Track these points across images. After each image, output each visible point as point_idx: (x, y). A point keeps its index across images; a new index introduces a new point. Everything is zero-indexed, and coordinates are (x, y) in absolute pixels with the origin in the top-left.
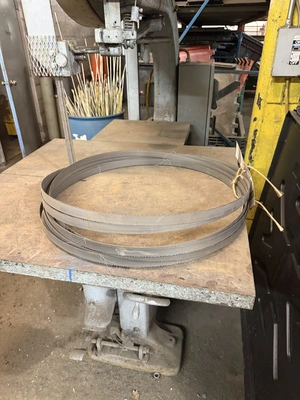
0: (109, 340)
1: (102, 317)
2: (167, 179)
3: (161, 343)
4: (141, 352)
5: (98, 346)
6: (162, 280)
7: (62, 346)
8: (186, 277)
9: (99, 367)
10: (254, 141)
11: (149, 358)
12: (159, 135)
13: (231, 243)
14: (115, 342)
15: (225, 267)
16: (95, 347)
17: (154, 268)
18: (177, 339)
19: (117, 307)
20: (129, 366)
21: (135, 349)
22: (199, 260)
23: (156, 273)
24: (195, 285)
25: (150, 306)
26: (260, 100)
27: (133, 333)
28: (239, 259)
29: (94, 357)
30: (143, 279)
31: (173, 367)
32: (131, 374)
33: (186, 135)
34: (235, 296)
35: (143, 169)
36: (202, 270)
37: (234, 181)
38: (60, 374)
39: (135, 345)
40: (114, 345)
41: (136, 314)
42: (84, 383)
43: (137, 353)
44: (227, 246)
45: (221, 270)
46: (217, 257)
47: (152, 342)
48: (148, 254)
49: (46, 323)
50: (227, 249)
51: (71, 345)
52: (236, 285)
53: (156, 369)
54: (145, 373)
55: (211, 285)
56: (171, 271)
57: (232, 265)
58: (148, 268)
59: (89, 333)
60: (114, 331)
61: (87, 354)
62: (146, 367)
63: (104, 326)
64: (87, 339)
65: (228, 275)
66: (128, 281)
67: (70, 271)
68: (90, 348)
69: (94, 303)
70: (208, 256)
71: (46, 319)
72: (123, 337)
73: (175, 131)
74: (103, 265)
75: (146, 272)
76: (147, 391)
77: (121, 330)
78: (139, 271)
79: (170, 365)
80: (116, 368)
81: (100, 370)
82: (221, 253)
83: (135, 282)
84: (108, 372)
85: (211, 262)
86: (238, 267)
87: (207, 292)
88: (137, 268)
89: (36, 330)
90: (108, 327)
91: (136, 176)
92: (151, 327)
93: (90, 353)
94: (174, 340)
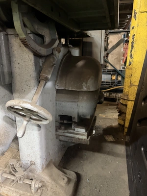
3: (54, 180)
4: (33, 185)
10: (133, 42)
26: (136, 13)
47: (46, 178)
94: (66, 179)
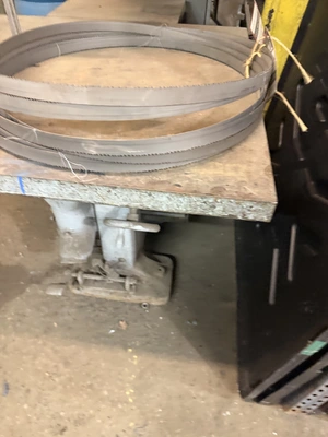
0: (92, 273)
1: (81, 248)
2: (156, 64)
3: (150, 273)
4: (128, 283)
5: (79, 279)
6: (151, 188)
7: (38, 282)
8: (184, 183)
9: (82, 301)
10: (267, 27)
11: (136, 289)
12: (143, 11)
13: (244, 140)
14: (98, 274)
15: (236, 169)
16: (75, 281)
17: (139, 173)
18: (166, 268)
19: (98, 237)
20: (115, 298)
21: (121, 280)
22: (201, 162)
23: (143, 180)
24: (195, 192)
25: (136, 232)
27: (118, 264)
28: (254, 159)
29: (75, 291)
30: (125, 187)
31: (163, 296)
32: (117, 306)
33: (180, 12)
34: (249, 204)
35: (122, 50)
36: (204, 175)
37: (248, 62)
38: (39, 310)
39: (121, 276)
40: (98, 278)
41: (120, 242)
42: (66, 317)
43: (123, 284)
44: (237, 144)
45: (231, 174)
46: (225, 158)
47: (139, 272)
48: (130, 151)
49: (17, 258)
50: (238, 149)
51: (49, 281)
52: (250, 190)
53: (144, 299)
54: (133, 304)
55: (217, 191)
56: (164, 177)
57: (244, 167)
58: (131, 174)
59: (68, 267)
60: (97, 263)
61: (68, 288)
62: (134, 298)
63: (83, 257)
64: (67, 273)
65: (239, 179)
66: (103, 191)
67: (20, 178)
68: (70, 282)
69: (69, 233)
70: (213, 157)
71: (17, 255)
72: (107, 269)
73: (166, 7)
74: (67, 169)
75: (129, 179)
76: (135, 321)
77: (104, 261)
78: (118, 178)
79: (158, 294)
80: (101, 301)
81: (83, 304)
82: (231, 153)
83: (113, 192)
84: (91, 305)
85: (217, 164)
86: (253, 168)
87: (211, 200)
88: (117, 174)
89: (7, 267)
90: (89, 259)
91: (112, 61)
92: (138, 257)
93: (70, 287)
94: (163, 270)
